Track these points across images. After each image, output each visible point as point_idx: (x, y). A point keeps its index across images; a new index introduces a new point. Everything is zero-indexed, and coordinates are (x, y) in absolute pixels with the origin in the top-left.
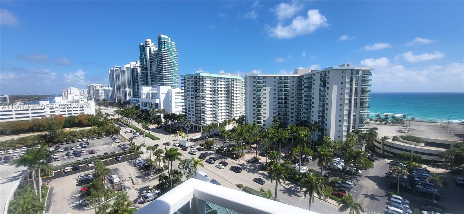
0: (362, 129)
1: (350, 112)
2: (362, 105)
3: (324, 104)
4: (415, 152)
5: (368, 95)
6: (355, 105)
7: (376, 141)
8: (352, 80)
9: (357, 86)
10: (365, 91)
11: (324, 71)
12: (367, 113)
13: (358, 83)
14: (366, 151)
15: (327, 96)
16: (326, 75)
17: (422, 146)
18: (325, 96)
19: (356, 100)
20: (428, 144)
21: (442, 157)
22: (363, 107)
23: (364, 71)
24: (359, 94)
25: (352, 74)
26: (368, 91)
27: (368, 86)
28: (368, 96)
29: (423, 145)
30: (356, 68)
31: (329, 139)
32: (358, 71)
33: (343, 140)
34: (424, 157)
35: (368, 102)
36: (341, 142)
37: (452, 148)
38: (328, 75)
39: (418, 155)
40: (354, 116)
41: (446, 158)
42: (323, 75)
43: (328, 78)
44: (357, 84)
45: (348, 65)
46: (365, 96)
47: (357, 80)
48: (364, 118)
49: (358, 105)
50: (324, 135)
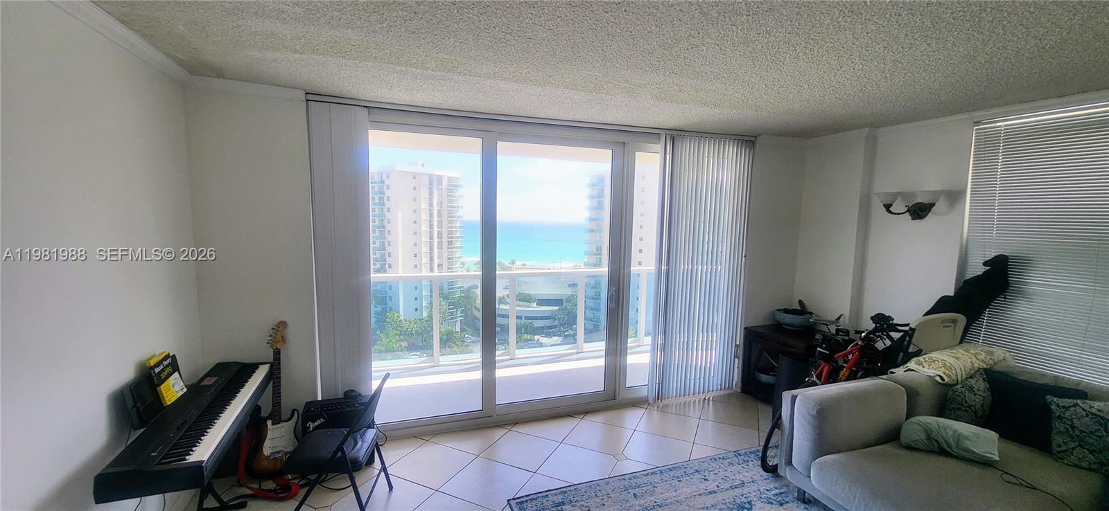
0: (453, 288)
1: (431, 259)
2: (450, 243)
3: (383, 244)
4: (527, 318)
5: (458, 224)
6: (440, 244)
7: (475, 307)
8: (431, 194)
9: (441, 206)
10: (454, 217)
11: (378, 173)
12: (459, 258)
13: (441, 202)
14: (462, 330)
15: (388, 227)
16: (382, 182)
17: (534, 308)
18: (384, 227)
19: (440, 234)
20: (542, 302)
21: (555, 320)
22: (453, 248)
23: (450, 179)
24: (445, 224)
25: (431, 183)
26: (459, 217)
27: (458, 207)
28: (460, 227)
29: (535, 304)
30: (437, 173)
31: (398, 317)
32: (440, 179)
33: (424, 315)
34: (537, 323)
35: (459, 237)
36: (420, 320)
37: (565, 304)
38: (387, 182)
39: (530, 321)
40: (438, 265)
41: (559, 319)
42: (378, 181)
43: (388, 187)
44: (440, 204)
45: (423, 165)
46: (455, 227)
47: (440, 195)
48: (456, 268)
49: (445, 244)
50: (388, 309)
